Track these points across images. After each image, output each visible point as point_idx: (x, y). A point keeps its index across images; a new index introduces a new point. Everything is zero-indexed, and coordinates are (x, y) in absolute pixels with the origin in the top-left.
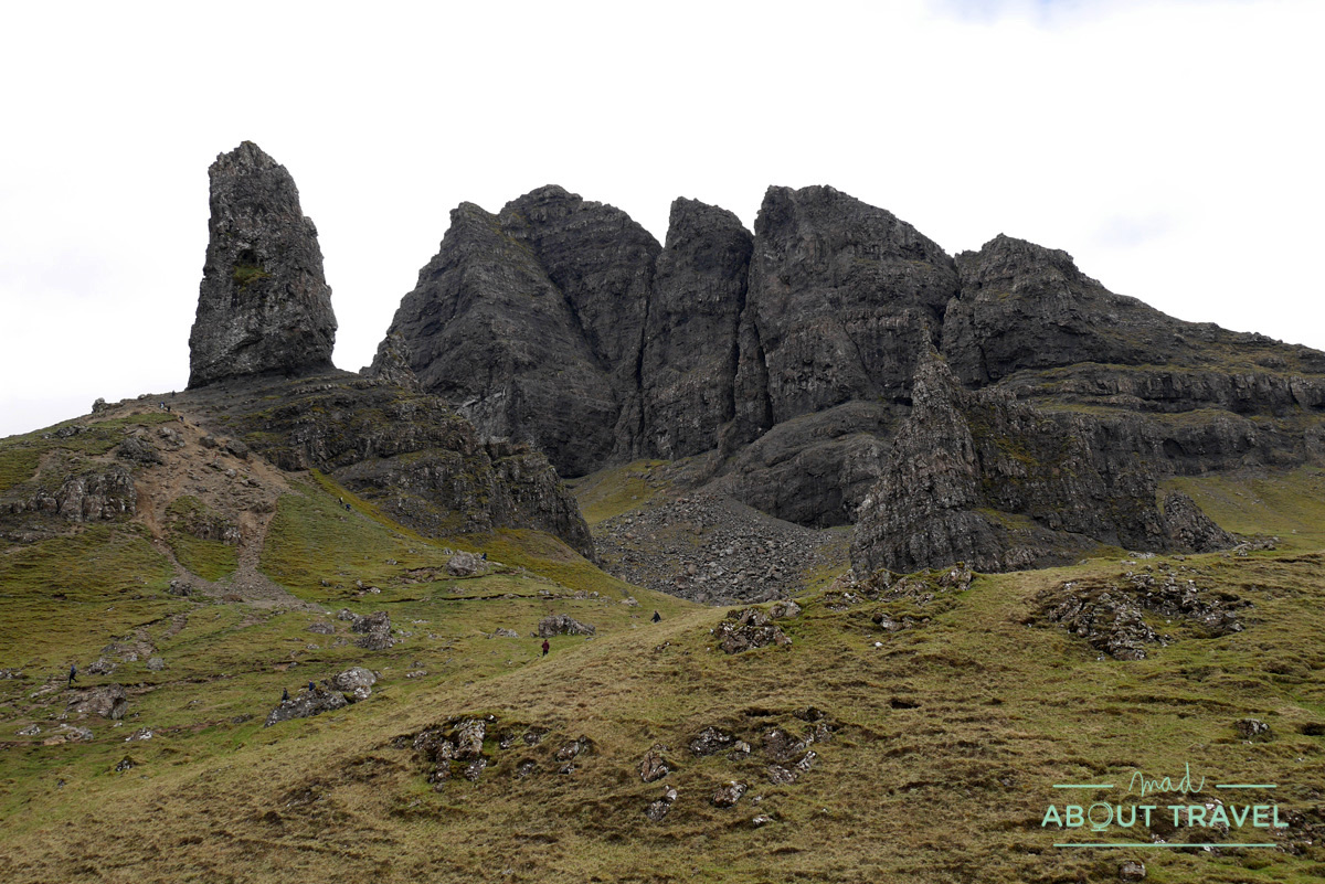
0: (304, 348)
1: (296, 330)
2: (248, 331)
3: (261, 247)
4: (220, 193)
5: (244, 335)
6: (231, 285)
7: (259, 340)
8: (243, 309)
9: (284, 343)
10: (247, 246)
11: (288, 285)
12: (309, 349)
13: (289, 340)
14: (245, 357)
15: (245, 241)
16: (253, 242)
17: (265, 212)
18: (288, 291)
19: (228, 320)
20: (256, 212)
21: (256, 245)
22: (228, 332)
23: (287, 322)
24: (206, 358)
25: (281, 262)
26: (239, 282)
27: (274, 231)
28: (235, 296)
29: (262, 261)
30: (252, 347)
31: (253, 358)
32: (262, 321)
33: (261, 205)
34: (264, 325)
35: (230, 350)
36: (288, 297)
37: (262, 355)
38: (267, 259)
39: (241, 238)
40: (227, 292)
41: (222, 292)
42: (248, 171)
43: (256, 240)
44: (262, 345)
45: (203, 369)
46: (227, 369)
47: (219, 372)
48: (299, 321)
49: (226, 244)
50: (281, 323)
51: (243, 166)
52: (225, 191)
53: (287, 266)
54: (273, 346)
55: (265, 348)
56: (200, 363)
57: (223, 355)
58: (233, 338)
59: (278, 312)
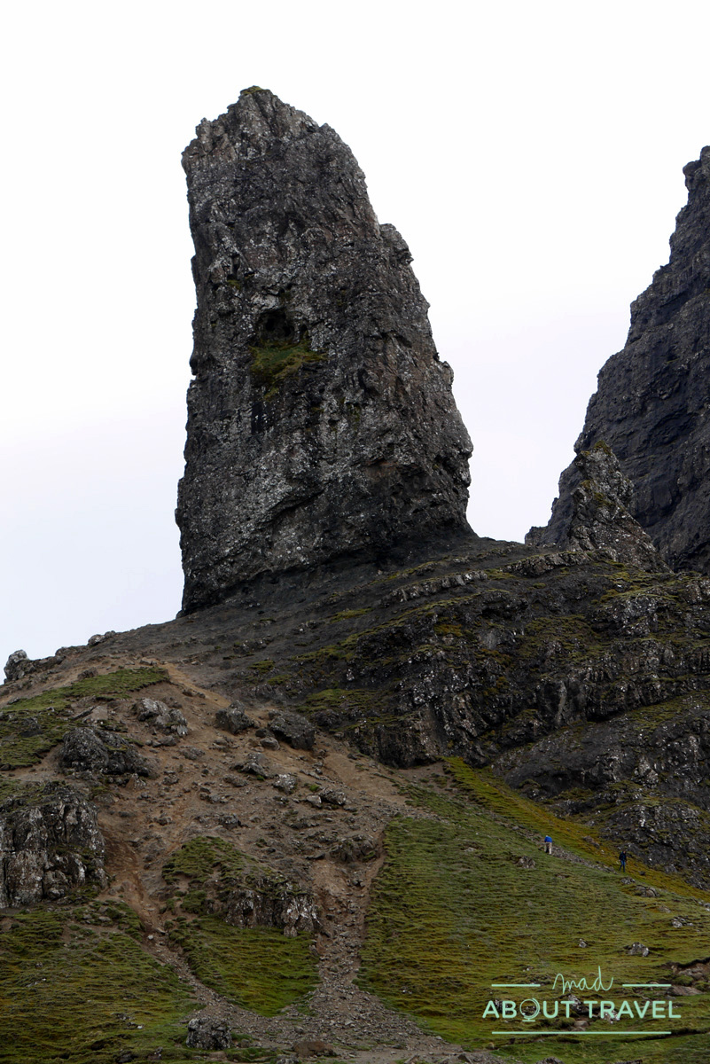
0: (407, 502)
1: (387, 464)
2: (290, 478)
3: (300, 301)
4: (209, 203)
5: (283, 489)
6: (247, 388)
7: (315, 496)
8: (276, 434)
9: (365, 496)
10: (272, 302)
11: (362, 373)
12: (418, 502)
13: (376, 488)
14: (288, 534)
15: (266, 293)
16: (284, 293)
17: (301, 226)
18: (362, 384)
19: (249, 461)
20: (283, 230)
21: (289, 297)
22: (252, 486)
23: (367, 451)
24: (213, 546)
25: (342, 326)
26: (263, 379)
27: (322, 264)
28: (257, 409)
29: (303, 329)
30: (301, 512)
31: (306, 533)
32: (315, 457)
33: (291, 215)
34: (322, 463)
35: (258, 524)
36: (365, 397)
37: (324, 525)
38: (314, 324)
39: (259, 286)
40: (241, 402)
41: (231, 404)
42: (259, 149)
43: (289, 286)
44: (322, 504)
45: (208, 568)
46: (255, 562)
47: (240, 570)
48: (391, 445)
49: (230, 304)
50: (355, 453)
51: (248, 139)
52: (218, 197)
53: (356, 334)
54: (344, 504)
55: (329, 511)
56: (203, 558)
57: (246, 535)
58: (262, 498)
59: (347, 430)
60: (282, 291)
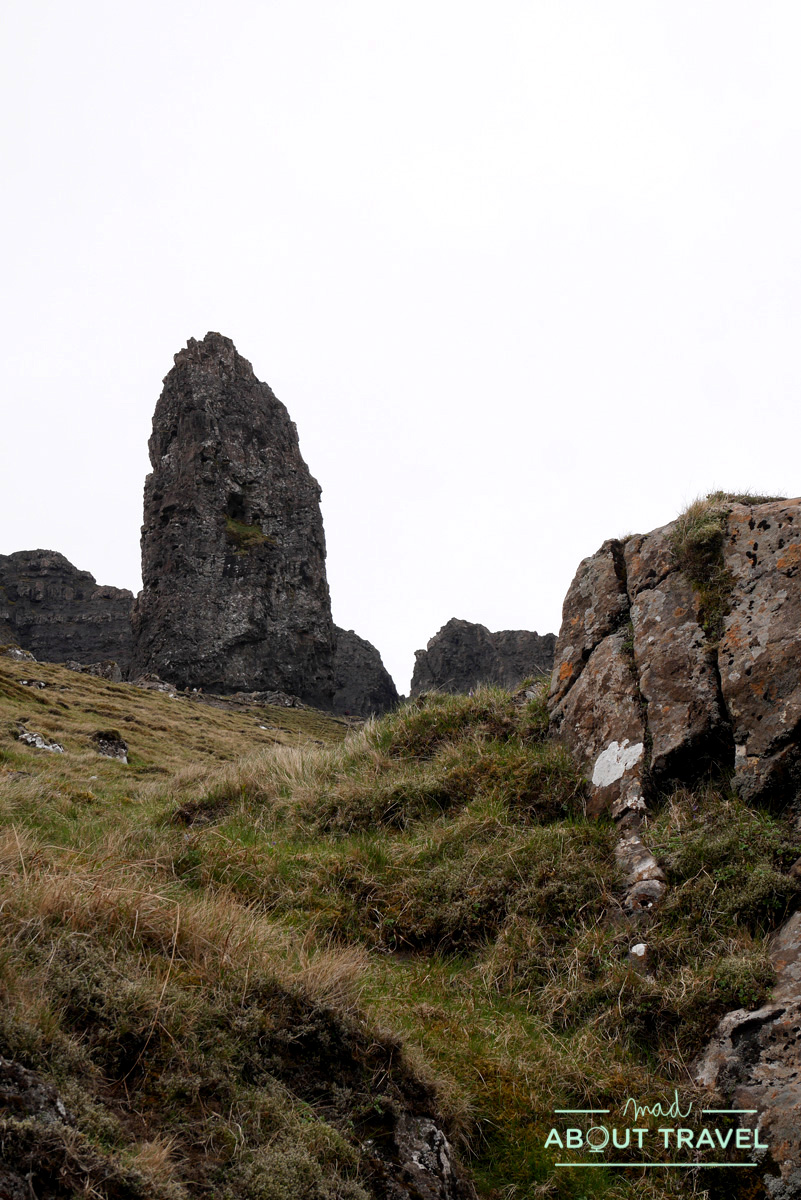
0: (314, 670)
1: (309, 637)
2: (251, 620)
3: (259, 496)
4: (204, 398)
5: (245, 626)
6: (222, 542)
7: (261, 640)
8: (244, 584)
9: (292, 654)
10: (237, 489)
11: (304, 564)
12: (322, 673)
13: (301, 648)
14: (238, 661)
15: (235, 479)
16: (247, 485)
17: (263, 443)
18: (302, 572)
19: (220, 595)
20: (248, 441)
21: (250, 490)
22: (222, 615)
23: (300, 621)
24: (194, 649)
25: (290, 527)
26: (235, 540)
27: (277, 477)
28: (230, 559)
29: (256, 517)
30: (248, 649)
31: (250, 665)
32: (269, 610)
33: (257, 433)
34: (269, 618)
35: (225, 644)
36: (302, 582)
37: (265, 663)
38: (267, 517)
39: (231, 473)
40: (217, 550)
41: (207, 549)
42: (230, 377)
43: (251, 482)
44: (264, 649)
45: (186, 664)
46: (217, 673)
47: (206, 675)
48: (313, 623)
49: (214, 476)
50: (291, 620)
51: (224, 367)
52: (211, 397)
53: (300, 535)
54: (279, 654)
55: (269, 655)
56: (183, 655)
57: (217, 650)
58: (230, 626)
59: (286, 601)
60: (244, 484)
